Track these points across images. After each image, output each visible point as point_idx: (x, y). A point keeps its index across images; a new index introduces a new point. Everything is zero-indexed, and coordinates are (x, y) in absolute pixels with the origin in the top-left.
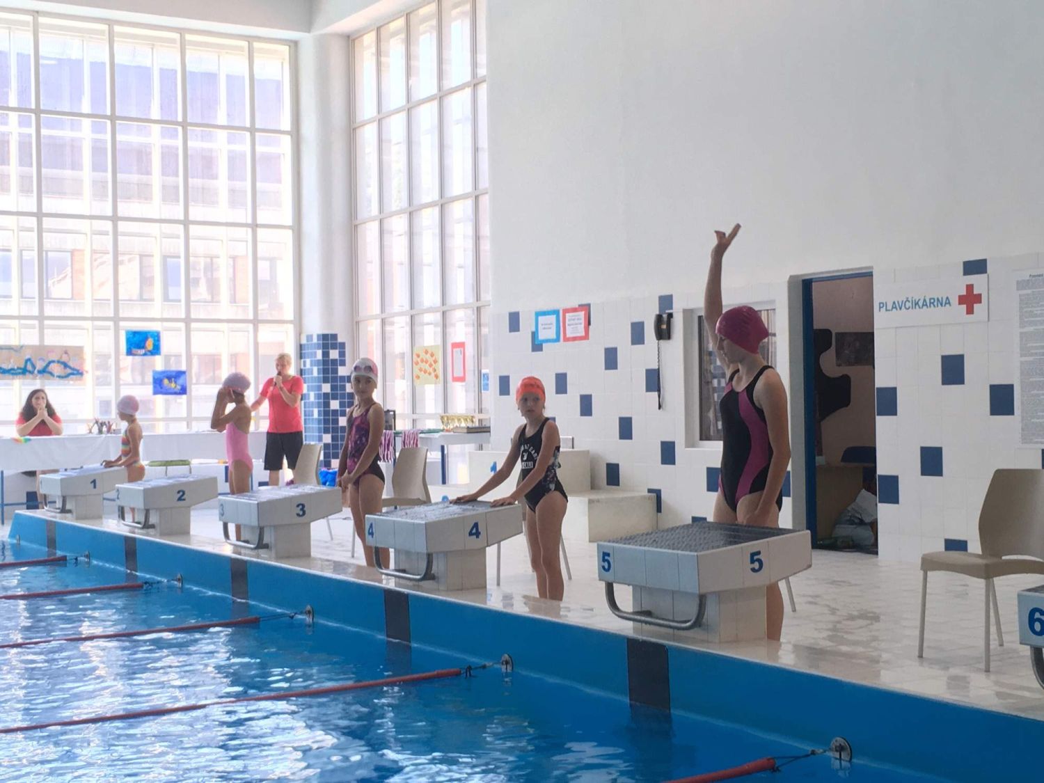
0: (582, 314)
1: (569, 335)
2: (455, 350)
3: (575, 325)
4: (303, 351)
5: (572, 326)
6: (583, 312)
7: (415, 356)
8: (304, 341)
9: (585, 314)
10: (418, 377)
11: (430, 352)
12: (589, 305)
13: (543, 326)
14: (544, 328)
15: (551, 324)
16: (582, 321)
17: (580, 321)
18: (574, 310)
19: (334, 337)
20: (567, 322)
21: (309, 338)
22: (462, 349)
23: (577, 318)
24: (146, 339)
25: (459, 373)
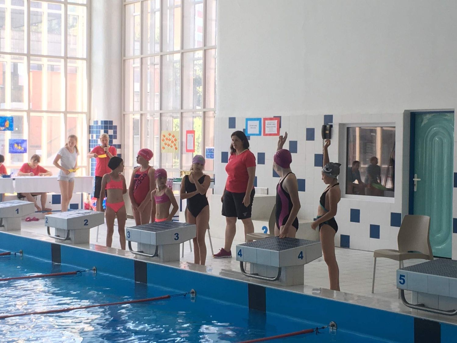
0: (276, 122)
1: (267, 132)
2: (188, 135)
3: (271, 127)
4: (91, 130)
5: (269, 128)
6: (277, 121)
7: (162, 137)
8: (92, 124)
9: (278, 122)
10: (164, 148)
11: (172, 135)
12: (280, 117)
13: (251, 127)
14: (251, 128)
15: (256, 126)
16: (276, 125)
17: (274, 125)
18: (271, 119)
19: (111, 122)
20: (266, 125)
21: (97, 122)
22: (193, 135)
23: (272, 123)
24: (5, 121)
25: (190, 147)
